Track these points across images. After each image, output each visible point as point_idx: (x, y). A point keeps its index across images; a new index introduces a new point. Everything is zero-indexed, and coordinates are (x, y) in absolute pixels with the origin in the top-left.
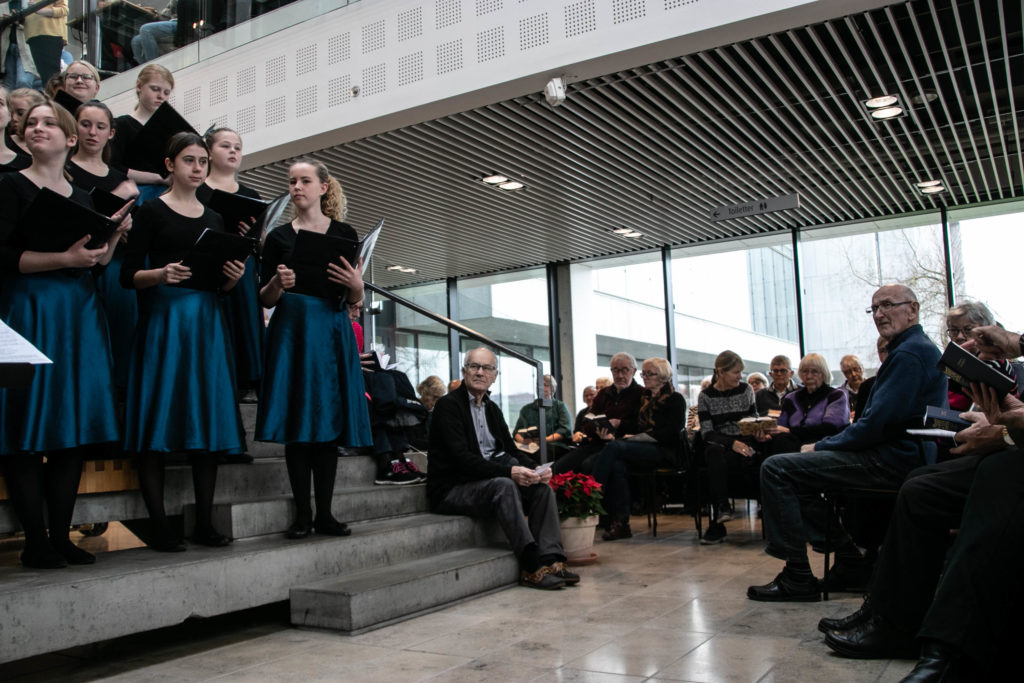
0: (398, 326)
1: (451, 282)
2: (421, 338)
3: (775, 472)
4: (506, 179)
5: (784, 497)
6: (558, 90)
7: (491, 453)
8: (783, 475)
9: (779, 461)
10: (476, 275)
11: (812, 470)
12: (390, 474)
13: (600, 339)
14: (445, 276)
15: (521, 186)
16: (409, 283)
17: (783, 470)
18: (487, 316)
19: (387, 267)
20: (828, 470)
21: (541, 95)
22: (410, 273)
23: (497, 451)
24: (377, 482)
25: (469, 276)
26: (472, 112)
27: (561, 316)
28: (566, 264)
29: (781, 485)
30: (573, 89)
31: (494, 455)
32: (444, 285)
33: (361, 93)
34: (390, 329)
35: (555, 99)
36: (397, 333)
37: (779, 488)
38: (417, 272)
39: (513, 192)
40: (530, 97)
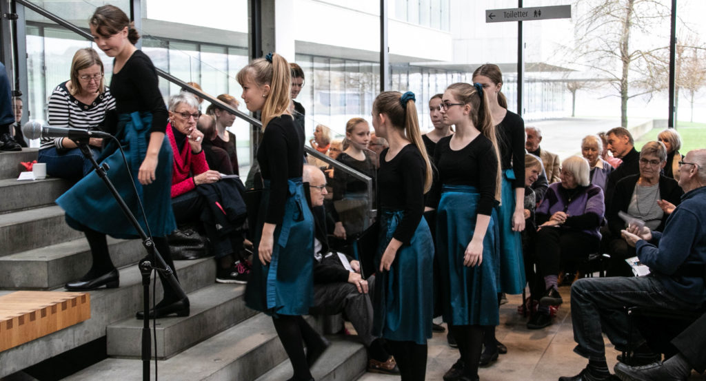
3: (580, 292)
5: (587, 311)
8: (586, 295)
9: (584, 283)
11: (608, 292)
12: (235, 274)
13: (297, 43)
17: (586, 291)
20: (620, 294)
24: (218, 280)
29: (585, 302)
37: (583, 304)
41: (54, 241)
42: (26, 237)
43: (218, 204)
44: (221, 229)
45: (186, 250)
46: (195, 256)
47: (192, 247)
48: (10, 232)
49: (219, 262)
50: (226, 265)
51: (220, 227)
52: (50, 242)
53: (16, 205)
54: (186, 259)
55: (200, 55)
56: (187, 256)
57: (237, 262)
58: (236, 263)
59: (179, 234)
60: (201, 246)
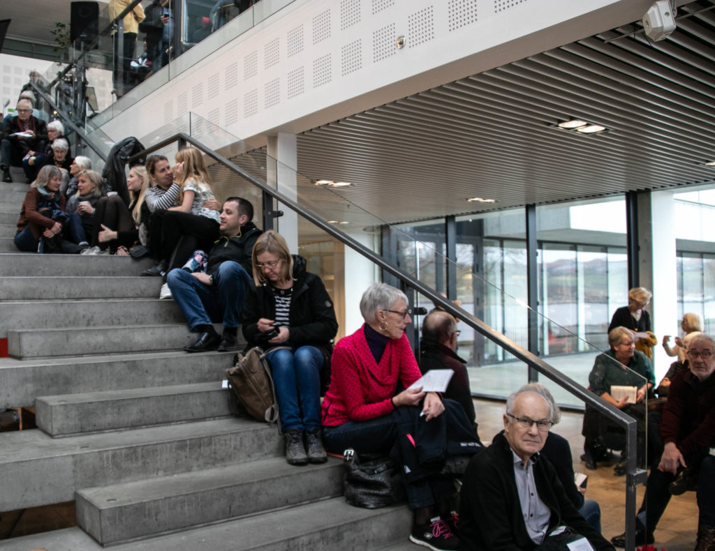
0: (486, 235)
1: (530, 208)
2: (505, 243)
4: (585, 123)
6: (664, 17)
7: (545, 531)
10: (554, 202)
12: (428, 536)
14: (524, 203)
15: (603, 128)
16: (491, 209)
18: (565, 227)
19: (467, 199)
21: (636, 26)
22: (491, 203)
23: (552, 524)
24: (412, 539)
25: (547, 203)
26: (541, 56)
27: (641, 243)
28: (647, 192)
30: (685, 13)
31: (549, 531)
32: (523, 211)
33: (407, 45)
34: (478, 238)
35: (660, 31)
36: (485, 240)
38: (496, 201)
39: (594, 135)
40: (620, 30)
41: (198, 466)
42: (144, 463)
43: (410, 437)
44: (409, 473)
45: (365, 494)
46: (374, 504)
47: (372, 491)
48: (114, 456)
49: (416, 513)
50: (422, 521)
51: (408, 470)
52: (192, 467)
53: (193, 414)
54: (364, 506)
55: (577, 255)
56: (367, 503)
57: (436, 519)
58: (432, 520)
59: (357, 472)
60: (384, 492)
